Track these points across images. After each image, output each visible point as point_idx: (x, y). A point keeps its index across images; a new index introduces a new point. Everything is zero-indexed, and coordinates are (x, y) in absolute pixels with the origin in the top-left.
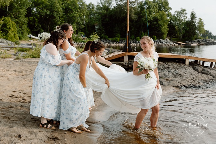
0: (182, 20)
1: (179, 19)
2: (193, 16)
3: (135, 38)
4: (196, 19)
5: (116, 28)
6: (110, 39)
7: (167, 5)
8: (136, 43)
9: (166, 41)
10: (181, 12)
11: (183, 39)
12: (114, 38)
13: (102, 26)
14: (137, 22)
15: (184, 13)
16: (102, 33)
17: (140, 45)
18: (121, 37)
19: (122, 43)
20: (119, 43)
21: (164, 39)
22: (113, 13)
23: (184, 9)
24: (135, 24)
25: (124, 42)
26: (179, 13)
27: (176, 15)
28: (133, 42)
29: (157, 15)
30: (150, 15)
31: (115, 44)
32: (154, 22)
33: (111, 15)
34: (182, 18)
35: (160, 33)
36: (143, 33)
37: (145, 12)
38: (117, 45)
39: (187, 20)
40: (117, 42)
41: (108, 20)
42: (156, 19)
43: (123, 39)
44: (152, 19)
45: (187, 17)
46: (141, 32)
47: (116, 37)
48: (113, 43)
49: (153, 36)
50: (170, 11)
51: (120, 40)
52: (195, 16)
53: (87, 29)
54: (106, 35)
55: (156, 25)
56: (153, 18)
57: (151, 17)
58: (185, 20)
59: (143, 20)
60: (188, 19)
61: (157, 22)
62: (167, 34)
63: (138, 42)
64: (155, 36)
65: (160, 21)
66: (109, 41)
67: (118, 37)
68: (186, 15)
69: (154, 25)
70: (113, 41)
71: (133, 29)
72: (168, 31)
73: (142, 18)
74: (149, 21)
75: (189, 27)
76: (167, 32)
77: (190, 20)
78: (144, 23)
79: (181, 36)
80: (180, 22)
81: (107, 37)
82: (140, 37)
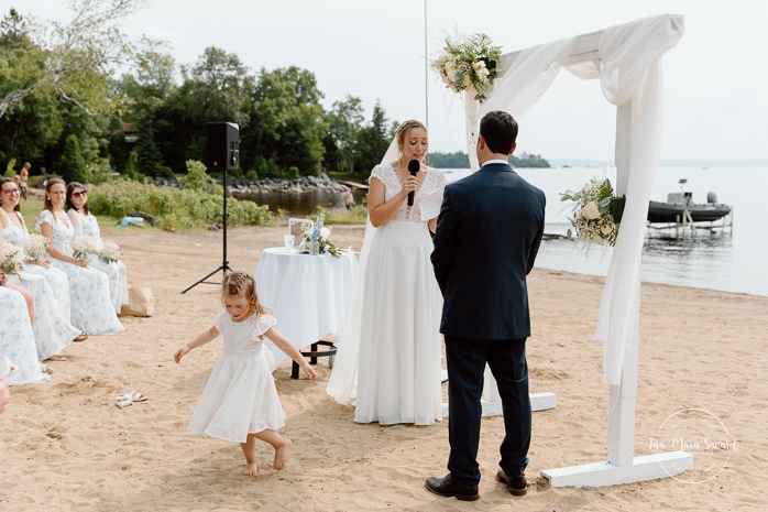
0: (352, 125)
1: (346, 124)
2: (379, 117)
3: (245, 173)
4: (387, 123)
5: (190, 147)
7: (313, 84)
8: (248, 186)
9: (321, 180)
10: (350, 104)
11: (356, 174)
13: (155, 141)
15: (356, 107)
16: (157, 160)
21: (316, 176)
22: (179, 106)
23: (354, 96)
26: (343, 108)
27: (336, 114)
28: (242, 184)
29: (296, 113)
30: (280, 114)
32: (289, 131)
33: (176, 110)
34: (352, 121)
35: (306, 158)
36: (264, 160)
37: (267, 106)
39: (363, 125)
41: (167, 124)
42: (294, 125)
44: (285, 125)
45: (363, 119)
46: (257, 157)
49: (292, 168)
50: (321, 101)
52: (385, 117)
54: (164, 165)
55: (296, 139)
56: (286, 121)
57: (282, 119)
58: (359, 126)
59: (261, 127)
60: (368, 122)
61: (298, 131)
62: (322, 162)
64: (296, 169)
65: (303, 128)
66: (175, 181)
68: (363, 114)
69: (292, 139)
72: (324, 155)
73: (259, 120)
74: (279, 130)
75: (372, 145)
76: (322, 158)
77: (372, 125)
78: (266, 135)
79: (352, 166)
80: (348, 130)
81: (169, 169)
82: (257, 170)
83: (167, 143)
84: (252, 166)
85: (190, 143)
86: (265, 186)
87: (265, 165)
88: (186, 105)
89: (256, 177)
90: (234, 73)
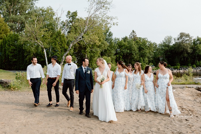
6: (172, 67)
12: (175, 66)
13: (165, 58)
14: (192, 54)
17: (196, 71)
18: (181, 65)
19: (182, 70)
20: (179, 69)
22: (173, 49)
24: (191, 55)
25: (183, 68)
31: (176, 70)
33: (172, 50)
36: (198, 62)
37: (198, 47)
38: (178, 71)
40: (177, 69)
41: (169, 54)
43: (182, 67)
46: (196, 61)
47: (177, 65)
48: (175, 70)
51: (180, 68)
53: (154, 61)
59: (197, 52)
63: (195, 69)
66: (172, 68)
67: (178, 65)
70: (175, 69)
71: (189, 59)
78: (198, 54)
81: (170, 65)
82: (196, 65)
83: (170, 59)
84: (194, 63)
85: (176, 58)
86: (198, 69)
87: (198, 63)
88: (175, 48)
89: (195, 66)
90: (188, 39)
